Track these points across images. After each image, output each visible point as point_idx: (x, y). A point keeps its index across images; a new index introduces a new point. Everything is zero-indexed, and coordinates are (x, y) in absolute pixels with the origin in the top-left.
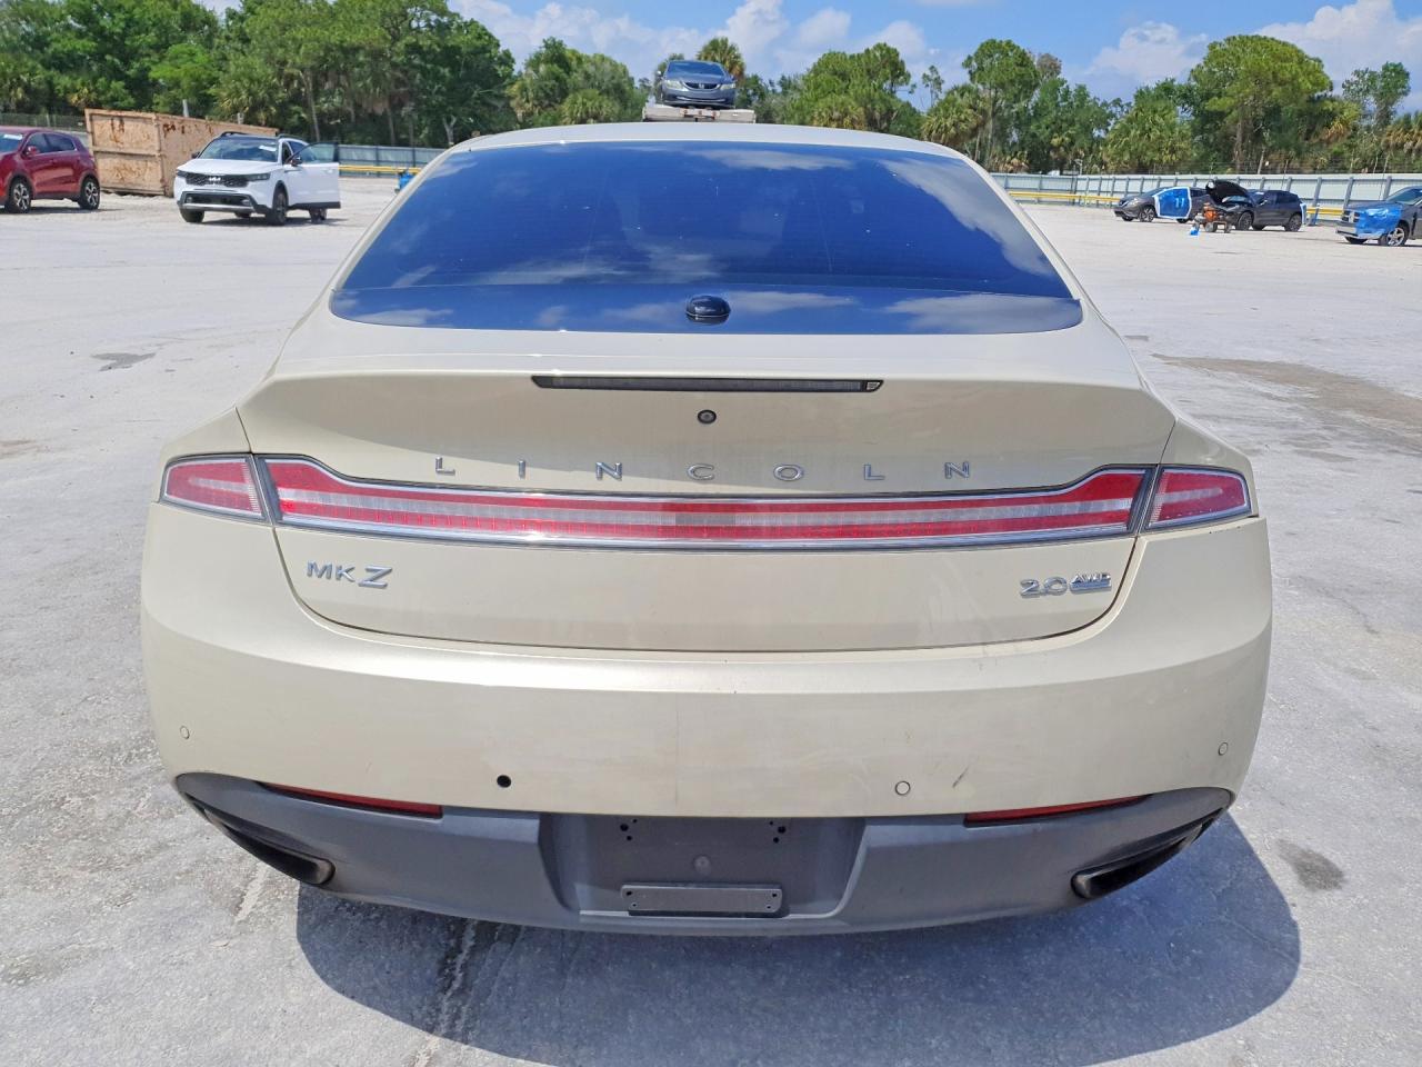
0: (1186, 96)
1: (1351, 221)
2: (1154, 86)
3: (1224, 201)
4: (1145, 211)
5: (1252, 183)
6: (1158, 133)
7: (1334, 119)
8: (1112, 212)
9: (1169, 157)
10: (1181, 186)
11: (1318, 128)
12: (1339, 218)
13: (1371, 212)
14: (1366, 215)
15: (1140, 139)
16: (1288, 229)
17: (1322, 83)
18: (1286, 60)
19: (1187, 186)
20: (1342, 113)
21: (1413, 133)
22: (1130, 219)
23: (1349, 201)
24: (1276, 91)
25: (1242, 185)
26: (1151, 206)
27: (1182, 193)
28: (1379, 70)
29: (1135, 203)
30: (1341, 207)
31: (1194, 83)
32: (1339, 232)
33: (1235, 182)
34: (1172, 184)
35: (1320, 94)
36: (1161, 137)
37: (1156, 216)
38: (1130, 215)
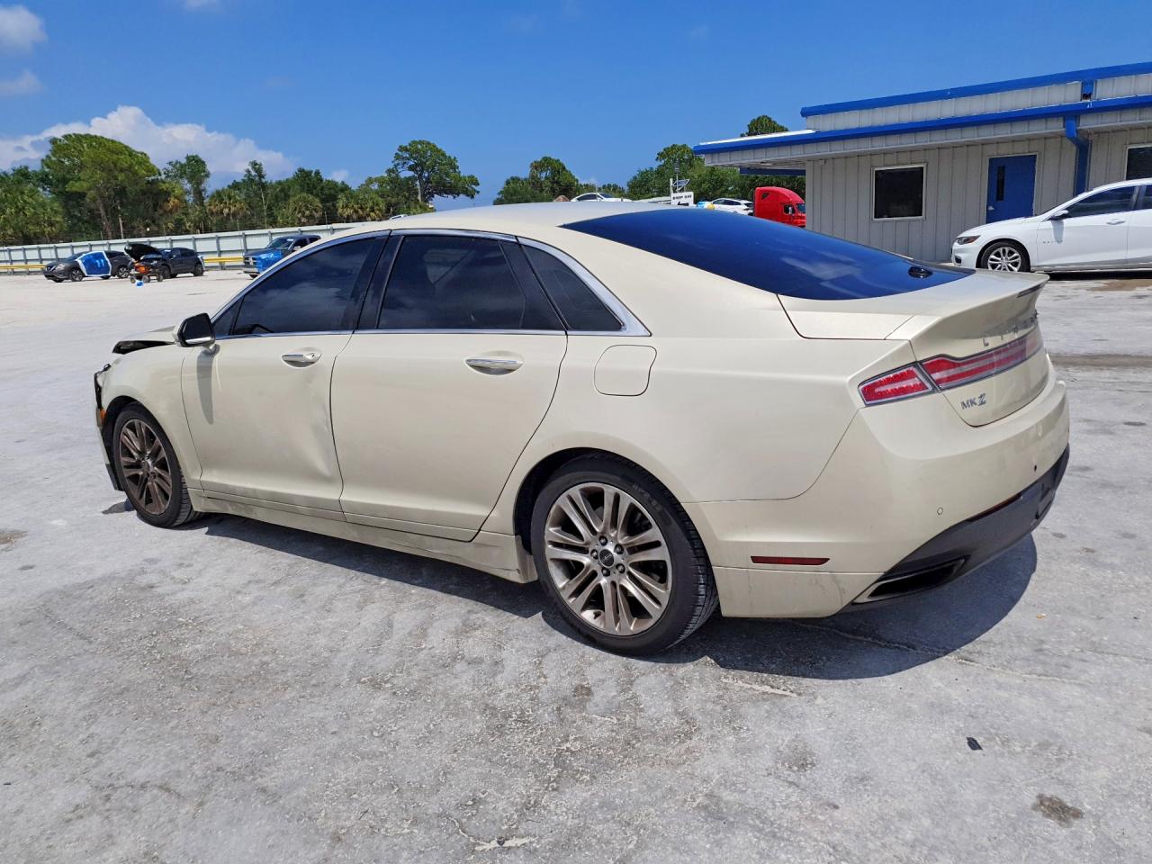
0: (43, 179)
1: (251, 263)
2: (12, 172)
3: (142, 258)
4: (72, 272)
5: (161, 243)
6: (32, 210)
7: (169, 196)
8: (43, 277)
9: (49, 229)
10: (96, 250)
11: (160, 202)
12: (242, 263)
13: (263, 256)
14: (260, 259)
15: (18, 217)
16: (196, 275)
17: (152, 170)
18: (121, 153)
19: (102, 250)
20: (174, 191)
21: (226, 203)
22: (60, 281)
23: (247, 250)
24: (121, 177)
25: (153, 245)
26: (77, 268)
27: (99, 256)
28: (184, 161)
29: (61, 267)
30: (241, 255)
31: (47, 170)
32: (246, 272)
33: (147, 244)
34: (88, 249)
35: (153, 178)
36: (36, 213)
37: (84, 276)
38: (60, 277)
